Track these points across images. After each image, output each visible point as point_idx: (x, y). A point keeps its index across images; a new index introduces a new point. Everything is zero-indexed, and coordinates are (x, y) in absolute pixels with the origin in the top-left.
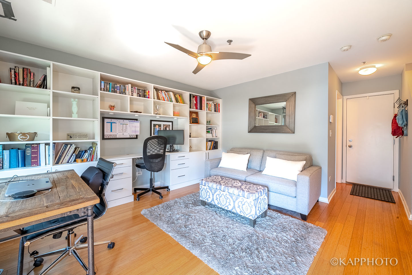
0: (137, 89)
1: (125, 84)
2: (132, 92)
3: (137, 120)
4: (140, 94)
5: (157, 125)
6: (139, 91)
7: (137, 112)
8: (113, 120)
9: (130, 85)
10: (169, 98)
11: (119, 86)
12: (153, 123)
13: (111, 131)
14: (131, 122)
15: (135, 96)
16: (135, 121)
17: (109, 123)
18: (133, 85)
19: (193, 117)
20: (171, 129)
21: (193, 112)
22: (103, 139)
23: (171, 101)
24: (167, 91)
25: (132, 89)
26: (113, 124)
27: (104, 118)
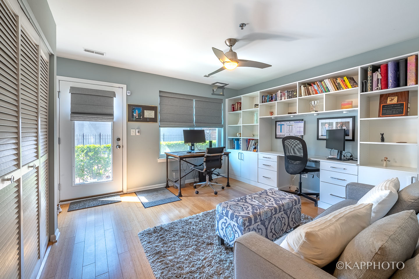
0: (287, 92)
1: (276, 91)
2: (281, 96)
3: (302, 120)
4: (290, 95)
5: (327, 123)
6: (289, 93)
8: (283, 123)
9: (279, 91)
10: (323, 88)
11: (274, 95)
12: (321, 121)
13: (281, 132)
15: (285, 100)
16: (300, 121)
17: (280, 125)
18: (283, 90)
19: (389, 102)
20: (351, 127)
21: (389, 94)
22: (276, 138)
23: (327, 91)
24: (321, 81)
25: (281, 94)
26: (282, 126)
27: (276, 122)
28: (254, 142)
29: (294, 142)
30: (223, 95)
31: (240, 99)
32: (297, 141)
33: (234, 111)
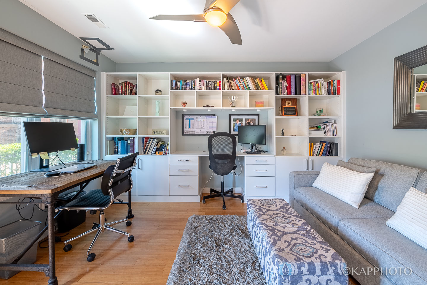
0: (207, 82)
1: (193, 78)
2: (201, 86)
3: (214, 115)
4: (210, 86)
5: (238, 119)
6: (209, 83)
7: (207, 106)
8: (192, 117)
9: (198, 79)
10: (244, 85)
11: (189, 82)
12: (232, 117)
13: (190, 127)
14: (208, 118)
15: (204, 90)
16: (213, 116)
17: (188, 119)
18: (202, 78)
19: (287, 105)
20: (257, 124)
21: (287, 99)
22: (183, 134)
23: (248, 88)
24: (242, 77)
25: (200, 82)
26: (191, 120)
27: (183, 115)
28: (156, 141)
29: (225, 138)
30: (97, 64)
31: (135, 78)
32: (227, 137)
33: (115, 94)
